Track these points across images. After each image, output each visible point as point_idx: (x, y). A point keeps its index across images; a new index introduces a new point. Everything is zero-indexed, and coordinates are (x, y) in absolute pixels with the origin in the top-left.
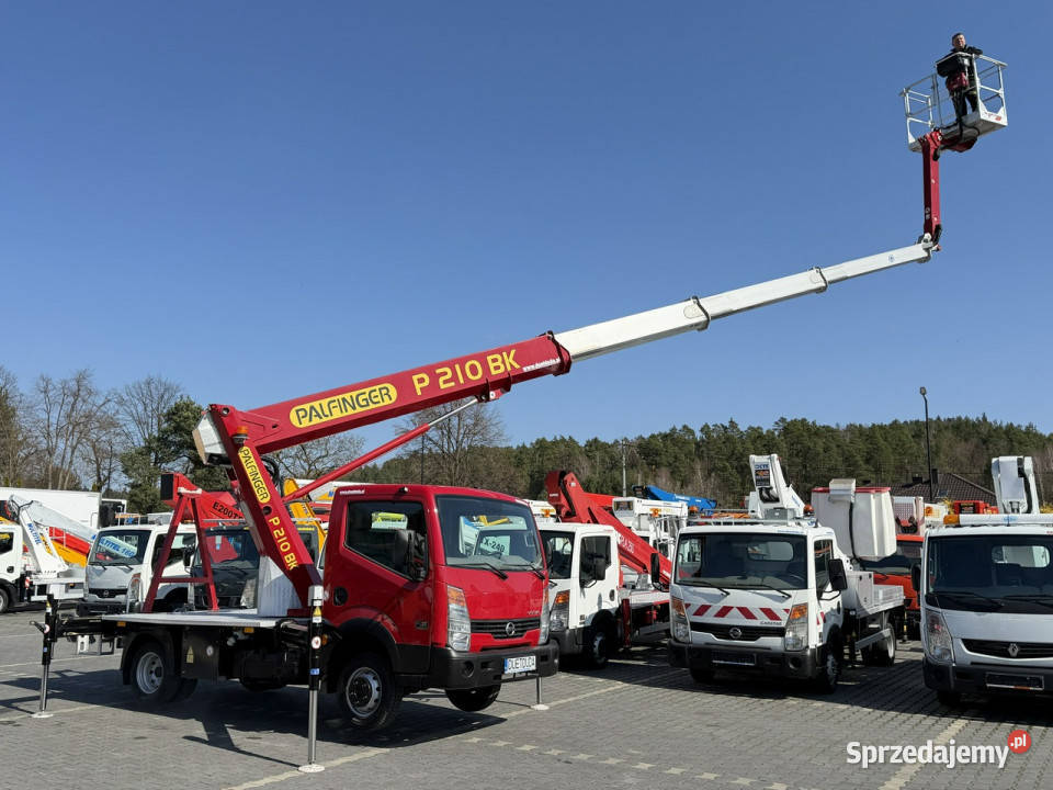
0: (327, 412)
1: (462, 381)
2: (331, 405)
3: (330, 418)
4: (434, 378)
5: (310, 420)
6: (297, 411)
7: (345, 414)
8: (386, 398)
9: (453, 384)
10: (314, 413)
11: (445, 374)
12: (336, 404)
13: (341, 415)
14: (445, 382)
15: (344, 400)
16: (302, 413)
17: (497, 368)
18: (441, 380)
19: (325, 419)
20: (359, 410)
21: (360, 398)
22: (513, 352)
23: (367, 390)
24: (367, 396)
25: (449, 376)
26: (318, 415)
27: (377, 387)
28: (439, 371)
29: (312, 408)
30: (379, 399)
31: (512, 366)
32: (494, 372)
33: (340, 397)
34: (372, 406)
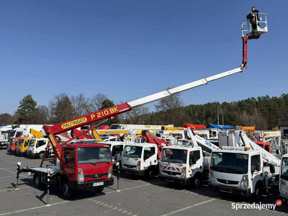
0: (70, 125)
1: (103, 115)
2: (71, 123)
3: (71, 126)
4: (96, 115)
5: (66, 127)
6: (63, 125)
7: (74, 125)
8: (84, 121)
9: (101, 116)
10: (67, 125)
11: (99, 114)
12: (72, 123)
13: (73, 125)
14: (99, 116)
15: (74, 122)
16: (64, 126)
17: (112, 112)
18: (98, 115)
19: (70, 126)
20: (78, 124)
21: (78, 121)
22: (116, 107)
23: (80, 119)
24: (79, 121)
25: (100, 114)
26: (68, 126)
27: (82, 118)
28: (97, 114)
29: (67, 124)
30: (83, 121)
31: (116, 111)
32: (111, 113)
33: (73, 121)
34: (81, 123)
